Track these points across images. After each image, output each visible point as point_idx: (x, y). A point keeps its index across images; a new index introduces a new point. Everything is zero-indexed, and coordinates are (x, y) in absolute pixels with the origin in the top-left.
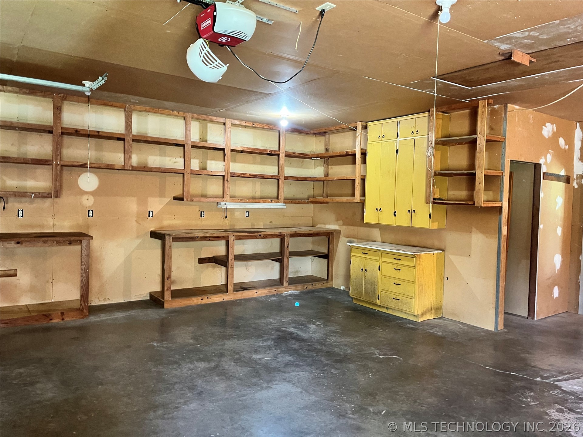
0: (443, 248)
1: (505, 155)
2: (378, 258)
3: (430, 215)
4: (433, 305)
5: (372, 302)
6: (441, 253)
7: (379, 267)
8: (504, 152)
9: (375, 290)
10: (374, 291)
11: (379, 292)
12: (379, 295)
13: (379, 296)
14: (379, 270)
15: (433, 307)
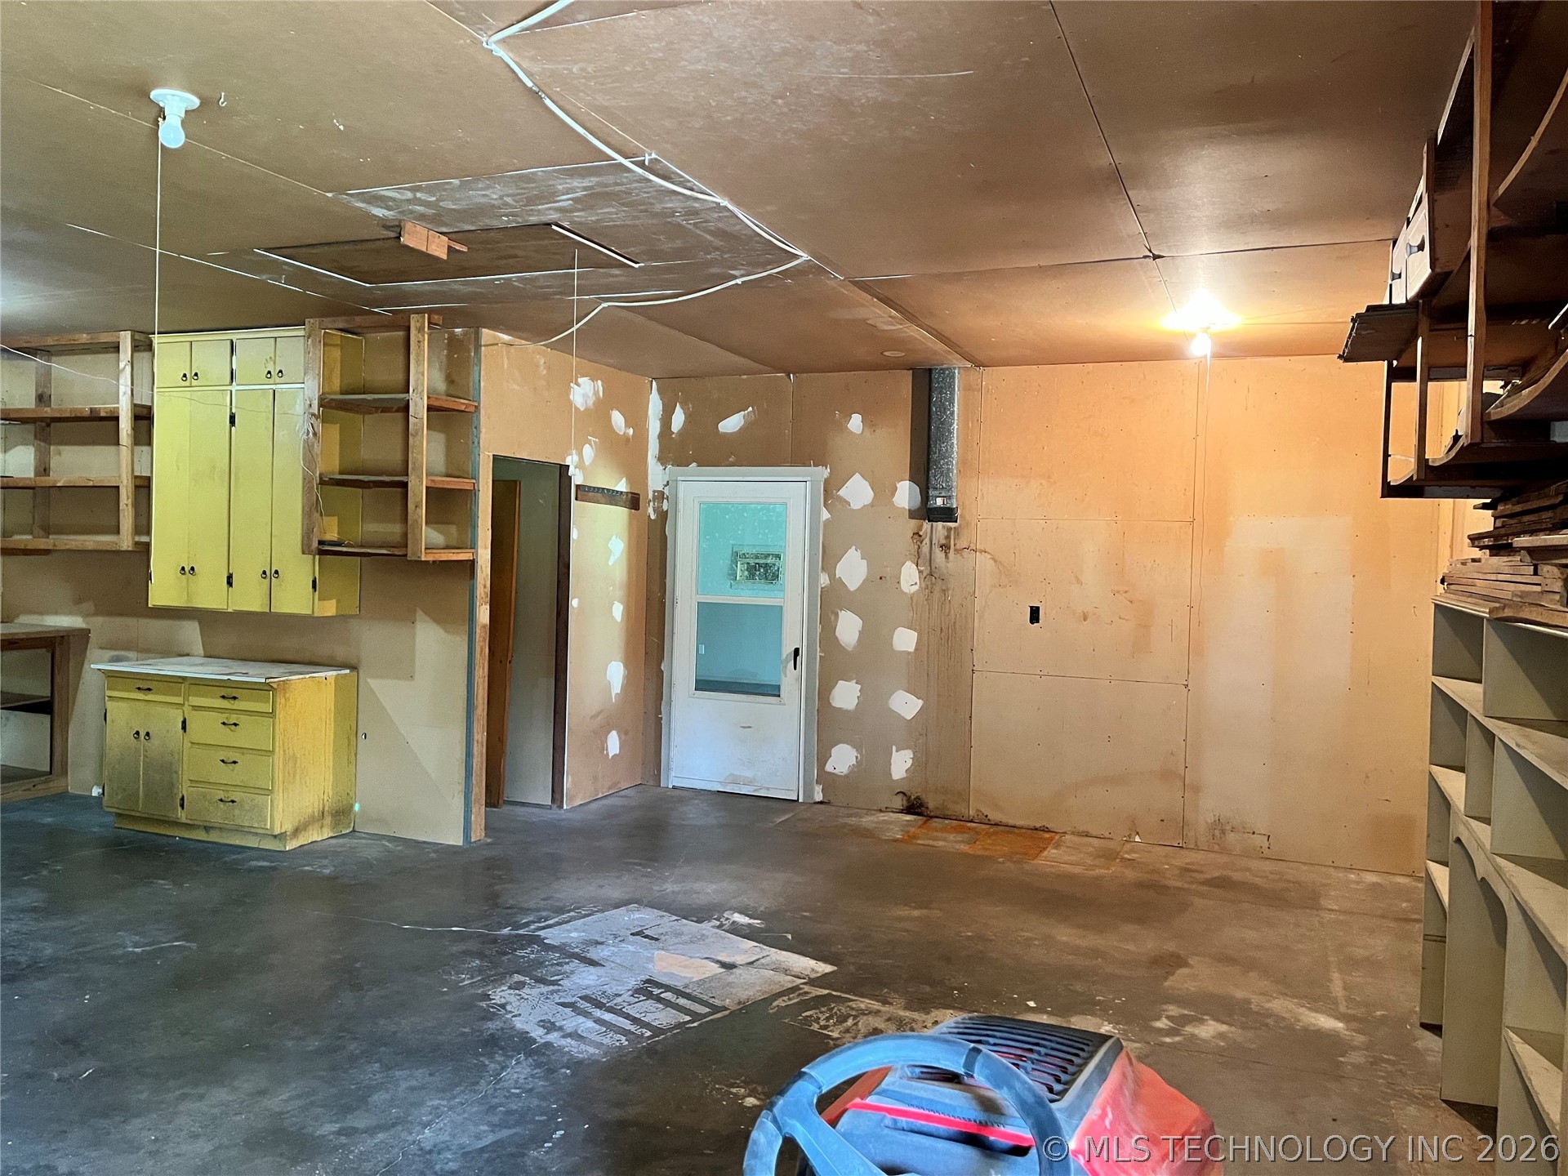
0: (353, 662)
1: (479, 443)
2: (180, 700)
3: (314, 582)
4: (327, 804)
5: (166, 819)
6: (346, 674)
7: (184, 722)
8: (476, 437)
9: (172, 784)
10: (171, 786)
11: (185, 789)
12: (183, 796)
13: (183, 799)
14: (181, 731)
15: (326, 809)
